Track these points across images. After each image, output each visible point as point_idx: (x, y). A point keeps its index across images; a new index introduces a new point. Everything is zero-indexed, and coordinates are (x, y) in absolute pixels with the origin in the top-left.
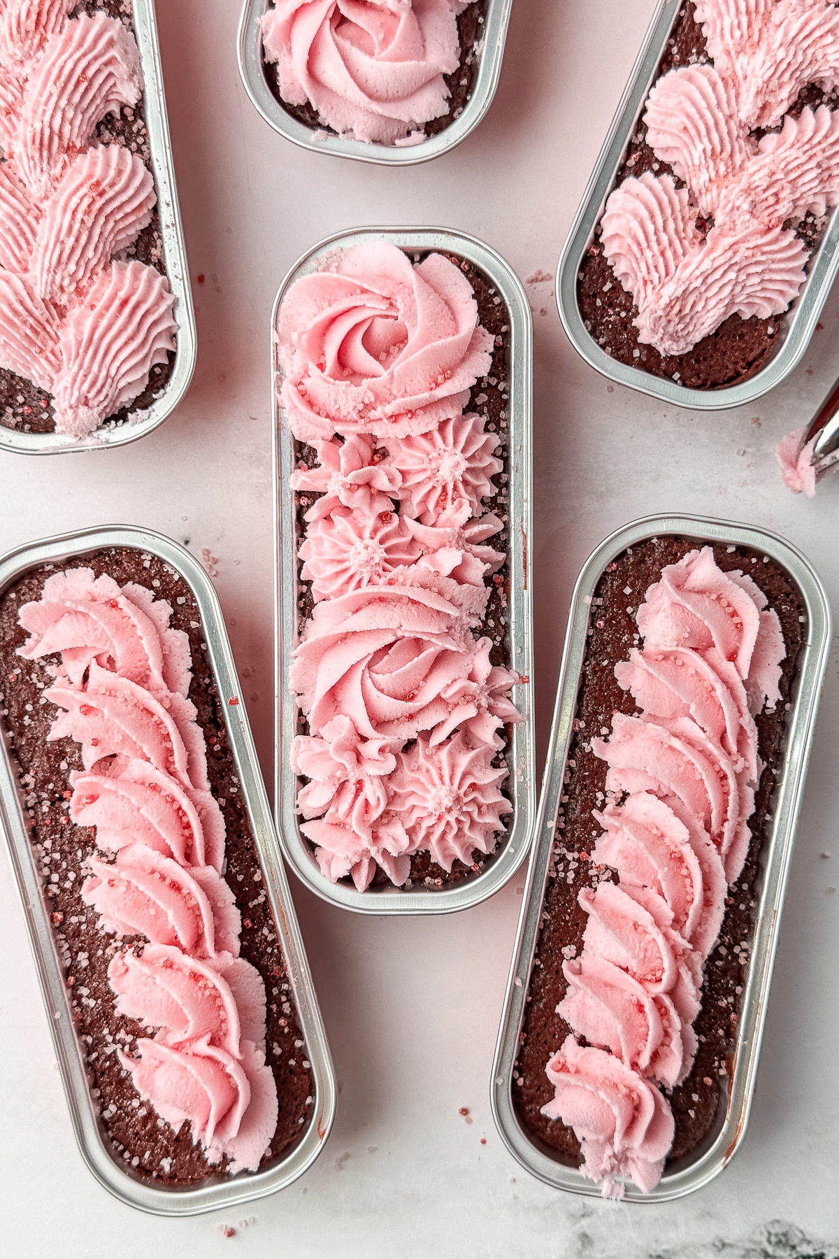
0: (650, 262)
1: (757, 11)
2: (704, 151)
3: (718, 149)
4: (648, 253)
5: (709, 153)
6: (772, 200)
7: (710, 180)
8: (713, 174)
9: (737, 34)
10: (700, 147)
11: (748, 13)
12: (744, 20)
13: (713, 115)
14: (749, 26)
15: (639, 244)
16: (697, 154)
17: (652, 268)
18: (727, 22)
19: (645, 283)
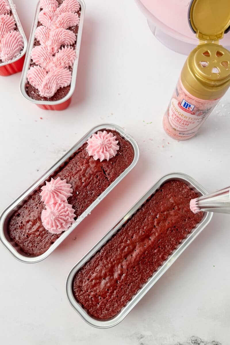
0: (38, 80)
1: (47, 34)
2: (43, 59)
3: (46, 58)
4: (37, 79)
5: (44, 59)
6: (59, 64)
7: (46, 64)
8: (46, 62)
9: (44, 38)
10: (42, 58)
11: (45, 35)
12: (44, 36)
13: (43, 52)
14: (46, 37)
15: (35, 78)
16: (42, 60)
17: (39, 81)
18: (42, 37)
19: (38, 85)
